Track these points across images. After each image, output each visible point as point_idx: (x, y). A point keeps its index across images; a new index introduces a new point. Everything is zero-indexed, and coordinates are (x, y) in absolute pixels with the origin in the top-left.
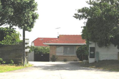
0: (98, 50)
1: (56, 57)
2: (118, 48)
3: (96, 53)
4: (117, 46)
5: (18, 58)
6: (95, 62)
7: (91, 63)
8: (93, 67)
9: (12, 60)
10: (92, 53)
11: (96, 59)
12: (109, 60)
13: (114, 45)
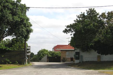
0: (82, 54)
1: (66, 59)
2: (97, 53)
3: (80, 56)
4: (97, 51)
5: (21, 60)
6: (80, 62)
7: (76, 64)
8: (76, 66)
9: (16, 61)
10: (77, 56)
11: (80, 60)
12: (90, 61)
13: (94, 50)
